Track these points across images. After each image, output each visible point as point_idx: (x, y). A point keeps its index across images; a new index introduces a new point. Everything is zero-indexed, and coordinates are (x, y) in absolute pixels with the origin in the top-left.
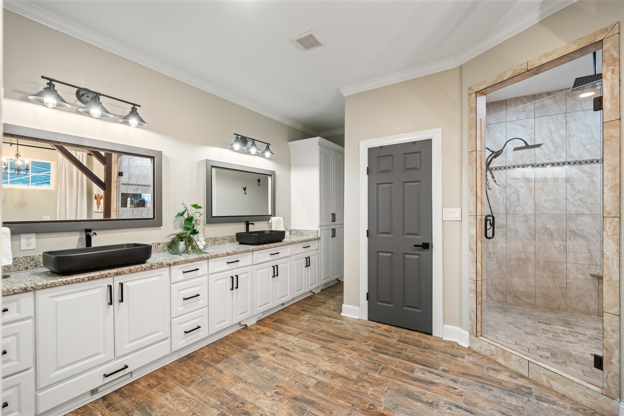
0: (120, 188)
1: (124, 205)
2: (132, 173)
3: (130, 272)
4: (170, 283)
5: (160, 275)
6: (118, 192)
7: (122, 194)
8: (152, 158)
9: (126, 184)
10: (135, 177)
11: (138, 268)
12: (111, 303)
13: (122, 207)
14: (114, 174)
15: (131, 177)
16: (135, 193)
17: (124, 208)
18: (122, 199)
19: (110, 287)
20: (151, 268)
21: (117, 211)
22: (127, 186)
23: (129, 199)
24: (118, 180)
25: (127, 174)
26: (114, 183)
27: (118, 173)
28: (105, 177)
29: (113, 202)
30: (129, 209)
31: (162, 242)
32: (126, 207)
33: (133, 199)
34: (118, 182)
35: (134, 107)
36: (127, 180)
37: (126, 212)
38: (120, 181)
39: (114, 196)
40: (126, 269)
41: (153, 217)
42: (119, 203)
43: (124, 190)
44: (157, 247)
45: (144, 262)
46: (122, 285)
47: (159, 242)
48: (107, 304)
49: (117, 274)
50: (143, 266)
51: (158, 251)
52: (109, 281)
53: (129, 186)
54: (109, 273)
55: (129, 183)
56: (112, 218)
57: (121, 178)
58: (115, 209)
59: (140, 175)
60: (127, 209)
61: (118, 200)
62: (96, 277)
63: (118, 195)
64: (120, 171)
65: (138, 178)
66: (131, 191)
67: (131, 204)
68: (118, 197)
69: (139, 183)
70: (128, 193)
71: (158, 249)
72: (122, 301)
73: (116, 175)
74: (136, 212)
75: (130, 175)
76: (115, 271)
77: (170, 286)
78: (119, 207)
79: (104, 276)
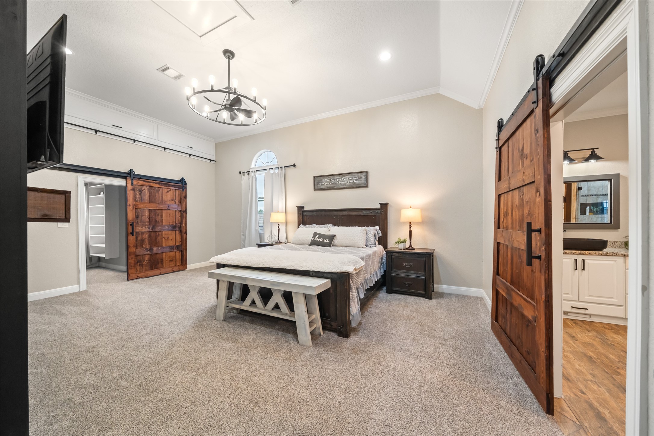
0: (579, 200)
1: (583, 212)
2: (591, 185)
3: (590, 254)
4: (625, 269)
5: (615, 261)
6: (577, 203)
7: (581, 204)
8: (610, 180)
9: (585, 196)
10: (595, 188)
11: (595, 253)
12: (576, 269)
13: (580, 215)
14: (574, 189)
15: (590, 189)
16: (595, 202)
17: (582, 216)
18: (581, 208)
19: (576, 260)
20: (607, 254)
21: (577, 217)
22: (586, 197)
23: (588, 208)
24: (577, 194)
25: (586, 186)
26: (573, 197)
27: (577, 188)
28: (566, 192)
29: (573, 211)
30: (587, 217)
31: (619, 241)
32: (585, 214)
33: (592, 208)
34: (577, 196)
35: (593, 150)
36: (586, 192)
37: (585, 219)
38: (579, 194)
39: (573, 207)
40: (587, 252)
41: (610, 222)
42: (578, 211)
43: (583, 200)
44: (614, 244)
45: (601, 250)
46: (584, 260)
47: (616, 240)
48: (574, 269)
49: (580, 254)
50: (600, 252)
51: (615, 247)
52: (575, 257)
53: (588, 197)
54: (575, 252)
55: (588, 194)
56: (572, 222)
57: (580, 192)
58: (575, 216)
59: (600, 186)
60: (586, 217)
61: (577, 209)
62: (567, 253)
63: (577, 206)
64: (579, 186)
65: (598, 188)
66: (591, 200)
67: (590, 212)
68: (577, 207)
69: (599, 193)
70: (587, 202)
71: (615, 245)
72: (584, 269)
73: (576, 190)
74: (596, 219)
75: (589, 187)
76: (579, 252)
77: (625, 271)
78: (578, 215)
79: (572, 253)
